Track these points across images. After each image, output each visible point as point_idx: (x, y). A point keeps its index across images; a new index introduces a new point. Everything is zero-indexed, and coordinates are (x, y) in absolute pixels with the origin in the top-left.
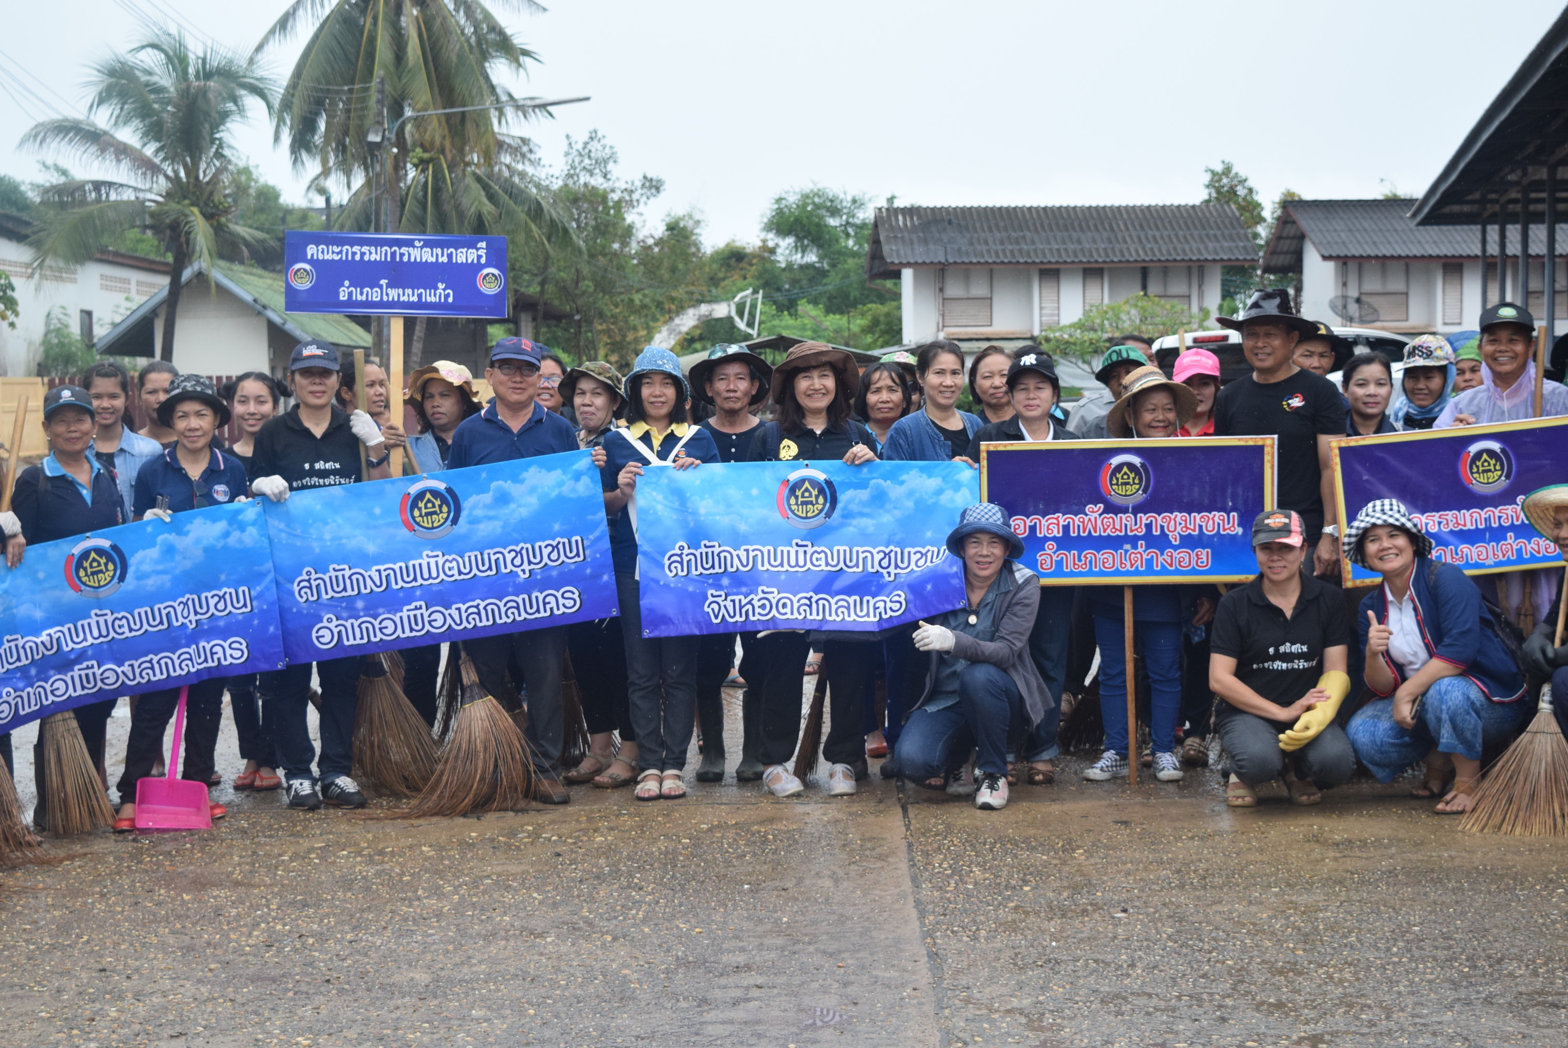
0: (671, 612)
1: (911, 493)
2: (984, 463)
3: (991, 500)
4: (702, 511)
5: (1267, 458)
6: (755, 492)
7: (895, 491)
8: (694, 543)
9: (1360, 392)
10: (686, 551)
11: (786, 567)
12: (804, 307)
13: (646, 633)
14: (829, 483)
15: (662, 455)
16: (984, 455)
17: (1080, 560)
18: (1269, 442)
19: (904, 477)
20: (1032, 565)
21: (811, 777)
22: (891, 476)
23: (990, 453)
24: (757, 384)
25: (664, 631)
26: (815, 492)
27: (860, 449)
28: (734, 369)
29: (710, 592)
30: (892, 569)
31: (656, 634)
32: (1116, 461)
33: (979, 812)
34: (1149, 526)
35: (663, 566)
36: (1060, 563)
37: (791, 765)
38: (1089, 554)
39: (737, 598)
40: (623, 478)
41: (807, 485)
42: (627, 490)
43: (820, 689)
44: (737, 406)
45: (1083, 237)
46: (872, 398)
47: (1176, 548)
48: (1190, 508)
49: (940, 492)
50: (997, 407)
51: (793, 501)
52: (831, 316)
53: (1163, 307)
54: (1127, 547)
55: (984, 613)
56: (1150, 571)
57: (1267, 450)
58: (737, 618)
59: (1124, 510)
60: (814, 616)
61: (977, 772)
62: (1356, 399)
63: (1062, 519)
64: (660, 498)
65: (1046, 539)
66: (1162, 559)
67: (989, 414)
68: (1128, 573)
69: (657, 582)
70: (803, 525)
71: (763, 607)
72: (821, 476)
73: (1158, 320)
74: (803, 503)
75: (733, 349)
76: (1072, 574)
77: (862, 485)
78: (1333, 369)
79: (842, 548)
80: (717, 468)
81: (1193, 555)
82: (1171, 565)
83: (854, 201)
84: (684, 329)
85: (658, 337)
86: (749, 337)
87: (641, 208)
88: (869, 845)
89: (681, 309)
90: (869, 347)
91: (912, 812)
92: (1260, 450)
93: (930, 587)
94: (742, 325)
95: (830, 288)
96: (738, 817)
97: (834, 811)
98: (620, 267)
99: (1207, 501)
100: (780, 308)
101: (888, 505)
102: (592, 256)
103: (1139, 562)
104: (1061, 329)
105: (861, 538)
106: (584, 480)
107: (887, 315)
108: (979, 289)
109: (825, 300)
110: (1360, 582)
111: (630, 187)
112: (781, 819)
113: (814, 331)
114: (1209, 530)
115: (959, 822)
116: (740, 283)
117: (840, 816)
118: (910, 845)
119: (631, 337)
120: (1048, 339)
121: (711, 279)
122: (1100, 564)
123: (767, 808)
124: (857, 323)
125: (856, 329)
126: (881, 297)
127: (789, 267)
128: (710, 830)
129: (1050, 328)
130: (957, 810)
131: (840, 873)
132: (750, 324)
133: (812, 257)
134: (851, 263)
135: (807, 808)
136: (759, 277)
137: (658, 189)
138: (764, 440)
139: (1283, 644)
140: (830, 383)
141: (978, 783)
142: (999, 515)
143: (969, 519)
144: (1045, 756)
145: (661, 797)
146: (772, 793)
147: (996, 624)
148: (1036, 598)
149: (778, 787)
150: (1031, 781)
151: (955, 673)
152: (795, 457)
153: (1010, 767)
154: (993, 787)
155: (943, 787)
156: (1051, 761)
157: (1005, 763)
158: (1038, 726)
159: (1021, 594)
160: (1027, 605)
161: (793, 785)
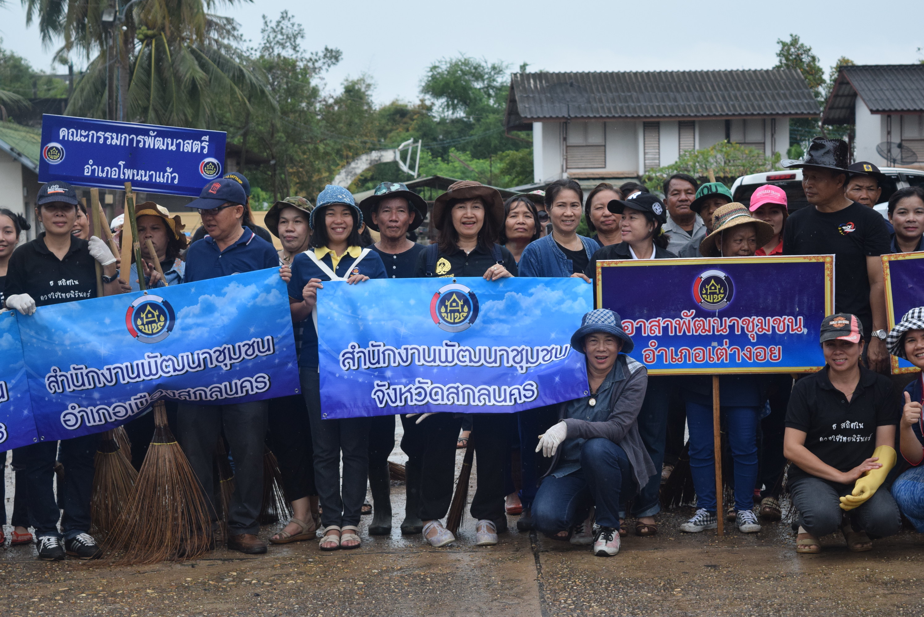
0: (345, 399)
1: (538, 303)
3: (605, 306)
4: (370, 317)
5: (827, 272)
6: (412, 302)
7: (525, 301)
8: (363, 343)
9: (902, 219)
10: (357, 350)
11: (438, 362)
12: (453, 153)
14: (472, 295)
15: (340, 273)
16: (599, 270)
17: (677, 355)
18: (828, 260)
19: (532, 290)
21: (461, 530)
22: (523, 290)
23: (603, 269)
24: (414, 216)
25: (340, 414)
26: (461, 303)
28: (396, 204)
29: (376, 382)
30: (524, 364)
31: (332, 416)
32: (705, 275)
33: (596, 558)
34: (732, 328)
35: (339, 361)
36: (660, 357)
38: (684, 350)
39: (398, 387)
40: (306, 291)
41: (454, 296)
42: (310, 301)
43: (468, 460)
44: (399, 234)
45: (678, 96)
46: (511, 221)
47: (753, 345)
48: (764, 313)
49: (561, 302)
51: (443, 309)
52: (475, 160)
53: (743, 152)
54: (715, 344)
55: (601, 397)
56: (733, 363)
57: (827, 266)
58: (398, 403)
59: (712, 315)
60: (461, 402)
61: (595, 526)
62: (899, 225)
63: (662, 322)
64: (336, 307)
65: (649, 338)
66: (743, 354)
67: (602, 238)
68: (715, 365)
69: (333, 374)
70: (450, 330)
71: (419, 394)
72: (466, 290)
73: (738, 162)
74: (451, 311)
75: (396, 187)
76: (670, 366)
77: (499, 297)
78: (880, 201)
79: (482, 348)
80: (382, 283)
81: (768, 351)
82: (750, 359)
83: (494, 68)
84: (359, 171)
85: (338, 178)
86: (410, 178)
87: (323, 73)
88: (508, 585)
89: (356, 155)
90: (508, 185)
91: (543, 558)
92: (821, 266)
93: (557, 379)
94: (405, 168)
95: (475, 138)
96: (403, 563)
97: (479, 558)
98: (307, 122)
99: (778, 307)
100: (435, 154)
101: (520, 314)
102: (284, 113)
103: (724, 356)
104: (661, 170)
105: (498, 340)
106: (274, 292)
107: (522, 159)
108: (595, 139)
109: (471, 147)
110: (904, 370)
111: (314, 57)
112: (437, 565)
113: (463, 173)
114: (781, 330)
115: (581, 566)
116: (404, 134)
117: (485, 562)
118: (541, 585)
119: (315, 178)
120: (650, 179)
121: (380, 131)
122: (693, 358)
123: (426, 556)
124: (498, 166)
125: (496, 171)
126: (517, 145)
127: (443, 121)
128: (380, 574)
129: (652, 169)
130: (578, 557)
131: (485, 608)
132: (412, 167)
133: (461, 114)
134: (492, 118)
135: (458, 556)
136: (419, 129)
137: (337, 59)
138: (425, 258)
139: (844, 421)
140: (480, 213)
141: (595, 535)
142: (613, 318)
143: (589, 322)
144: (650, 512)
145: (340, 547)
146: (429, 544)
147: (611, 406)
148: (644, 385)
149: (434, 539)
150: (638, 533)
151: (578, 444)
152: (449, 273)
153: (621, 522)
154: (607, 538)
155: (567, 539)
156: (654, 517)
157: (618, 519)
158: (643, 489)
159: (632, 382)
160: (637, 391)
161: (447, 537)
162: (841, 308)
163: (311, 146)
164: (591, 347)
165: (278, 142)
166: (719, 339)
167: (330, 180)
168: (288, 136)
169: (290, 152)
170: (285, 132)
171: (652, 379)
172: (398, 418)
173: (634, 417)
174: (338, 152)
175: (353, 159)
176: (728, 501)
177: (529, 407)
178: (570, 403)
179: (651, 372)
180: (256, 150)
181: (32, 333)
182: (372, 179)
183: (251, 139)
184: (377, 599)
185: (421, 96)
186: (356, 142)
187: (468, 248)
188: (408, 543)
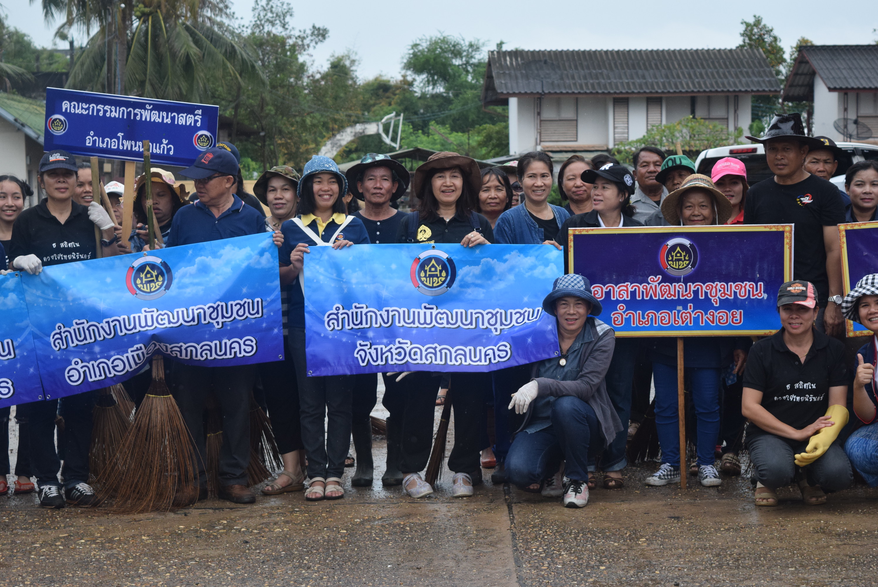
0: (330, 358)
1: (511, 269)
2: (571, 244)
3: (576, 272)
4: (354, 281)
5: (786, 241)
6: (394, 266)
7: (500, 267)
8: (347, 305)
9: (859, 190)
10: (341, 311)
11: (417, 324)
12: (433, 126)
13: (310, 373)
14: (450, 260)
15: (326, 238)
16: (571, 238)
17: (644, 318)
18: (787, 229)
19: (507, 256)
20: (608, 321)
21: (438, 482)
22: (499, 256)
23: (575, 236)
24: (397, 185)
25: (324, 372)
26: (439, 268)
27: (475, 236)
28: (380, 172)
29: (359, 342)
30: (498, 326)
31: (317, 374)
32: (671, 242)
33: (566, 509)
34: (696, 293)
35: (323, 322)
36: (628, 320)
37: (423, 474)
38: (651, 313)
39: (379, 347)
40: (294, 255)
41: (433, 262)
42: (298, 264)
43: (446, 416)
44: (381, 200)
45: (646, 73)
46: (483, 195)
47: (716, 309)
48: (727, 279)
49: (533, 268)
50: (579, 202)
51: (422, 274)
52: (455, 134)
53: (707, 127)
54: (680, 308)
55: (571, 357)
56: (697, 326)
57: (786, 235)
58: (379, 362)
59: (678, 280)
60: (438, 362)
61: (565, 479)
62: (856, 196)
63: (630, 287)
64: (322, 270)
65: (618, 302)
66: (706, 317)
67: (573, 207)
68: (680, 328)
69: (319, 334)
70: (429, 294)
71: (399, 354)
72: (444, 256)
73: (703, 137)
74: (430, 276)
75: (380, 157)
76: (637, 329)
77: (476, 263)
78: (837, 174)
79: (459, 311)
80: (366, 248)
81: (730, 315)
82: (713, 322)
83: (471, 46)
84: (344, 143)
85: (324, 149)
86: (392, 149)
87: (311, 50)
88: (482, 535)
89: (341, 128)
90: (484, 157)
91: (516, 509)
92: (780, 235)
93: (529, 340)
94: (387, 140)
95: (454, 112)
96: (383, 513)
97: (455, 509)
98: (295, 96)
99: (740, 274)
100: (416, 128)
101: (495, 278)
102: (273, 87)
103: (689, 320)
104: (630, 144)
105: (474, 303)
106: (267, 255)
107: (498, 132)
108: (568, 113)
109: (450, 121)
110: (858, 333)
111: (302, 34)
112: (416, 515)
113: (443, 145)
114: (742, 295)
115: (551, 517)
116: (386, 108)
117: (461, 512)
118: (514, 535)
119: (303, 148)
120: (619, 152)
121: (364, 105)
122: (659, 321)
123: (406, 507)
124: (475, 139)
125: (473, 143)
126: (494, 119)
127: (423, 96)
128: (362, 523)
129: (621, 143)
130: (549, 508)
131: (461, 555)
132: (394, 140)
133: (440, 89)
134: (469, 94)
135: (436, 507)
136: (401, 103)
137: (324, 37)
138: (406, 225)
139: (798, 382)
140: (458, 182)
141: (566, 488)
142: (582, 283)
143: (560, 286)
144: (617, 467)
145: (325, 498)
146: (409, 495)
147: (581, 365)
148: (612, 346)
149: (413, 490)
150: (606, 486)
151: (548, 403)
152: (429, 239)
153: (590, 476)
154: (577, 491)
155: (539, 491)
156: (621, 471)
157: (587, 472)
158: (611, 444)
159: (600, 343)
160: (605, 352)
161: (425, 489)
162: (799, 276)
163: (298, 119)
164: (562, 310)
165: (268, 115)
166: (684, 303)
167: (317, 151)
168: (277, 108)
169: (279, 124)
170: (274, 105)
171: (619, 341)
172: (380, 376)
173: (602, 376)
174: (325, 125)
175: (339, 131)
176: (691, 457)
177: (502, 367)
178: (542, 362)
179: (618, 334)
180: (246, 122)
181: (39, 293)
182: (356, 150)
183: (242, 111)
184: (359, 547)
185: (403, 72)
186: (341, 116)
187: (448, 216)
188: (388, 494)
